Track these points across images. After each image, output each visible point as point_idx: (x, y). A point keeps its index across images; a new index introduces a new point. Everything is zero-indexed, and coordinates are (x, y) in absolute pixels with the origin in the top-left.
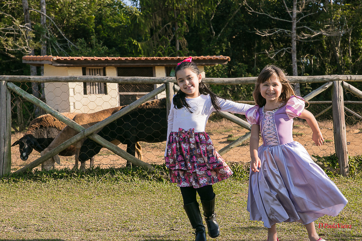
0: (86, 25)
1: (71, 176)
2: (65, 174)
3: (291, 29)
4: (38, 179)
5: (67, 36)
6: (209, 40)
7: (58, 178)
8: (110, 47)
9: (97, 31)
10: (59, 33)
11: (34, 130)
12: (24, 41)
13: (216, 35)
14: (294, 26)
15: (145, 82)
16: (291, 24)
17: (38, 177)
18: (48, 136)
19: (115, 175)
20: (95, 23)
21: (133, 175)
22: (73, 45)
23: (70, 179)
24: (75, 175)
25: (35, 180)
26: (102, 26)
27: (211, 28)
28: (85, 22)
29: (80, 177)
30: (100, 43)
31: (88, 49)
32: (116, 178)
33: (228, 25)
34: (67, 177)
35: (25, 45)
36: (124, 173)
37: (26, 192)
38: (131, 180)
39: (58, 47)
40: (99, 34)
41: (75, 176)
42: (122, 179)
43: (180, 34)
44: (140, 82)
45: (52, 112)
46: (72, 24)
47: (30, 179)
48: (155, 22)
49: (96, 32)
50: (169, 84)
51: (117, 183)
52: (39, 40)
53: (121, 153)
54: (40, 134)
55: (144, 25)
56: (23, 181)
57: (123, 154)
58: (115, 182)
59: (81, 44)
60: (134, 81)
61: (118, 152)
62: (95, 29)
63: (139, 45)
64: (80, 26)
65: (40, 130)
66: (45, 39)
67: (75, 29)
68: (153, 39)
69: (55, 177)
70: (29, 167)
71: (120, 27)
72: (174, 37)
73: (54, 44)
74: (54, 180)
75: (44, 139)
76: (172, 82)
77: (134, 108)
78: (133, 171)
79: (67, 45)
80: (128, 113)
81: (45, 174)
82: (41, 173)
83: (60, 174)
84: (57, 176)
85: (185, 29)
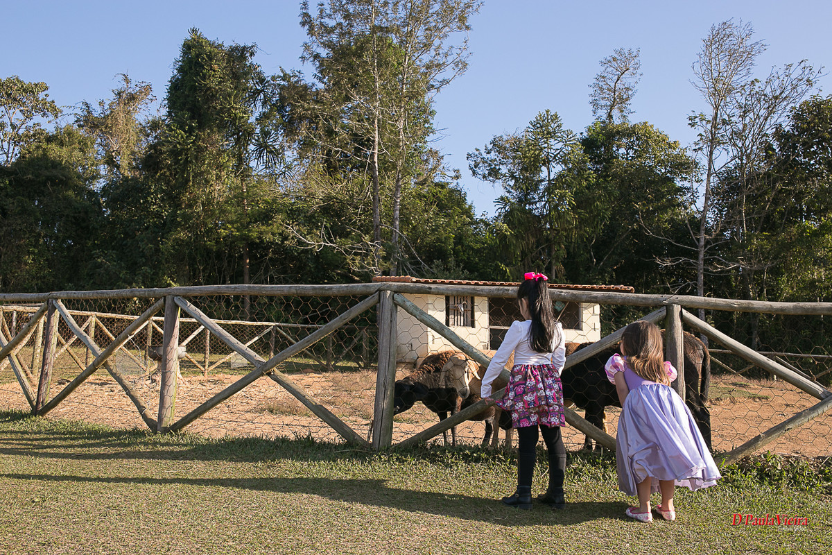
0: (443, 245)
1: (494, 459)
2: (484, 455)
3: (697, 258)
4: (438, 460)
5: (421, 258)
6: (588, 269)
7: (472, 460)
8: (471, 272)
9: (456, 253)
10: (411, 254)
11: (424, 373)
12: (373, 261)
13: (598, 263)
14: (701, 256)
15: (629, 302)
16: (697, 253)
17: (437, 455)
18: (446, 385)
19: (572, 463)
20: (454, 242)
21: (605, 467)
22: (427, 267)
23: (493, 465)
24: (500, 458)
25: (433, 461)
26: (462, 247)
27: (591, 255)
28: (442, 242)
29: (510, 462)
30: (459, 266)
31: (445, 273)
32: (574, 470)
33: (613, 251)
34: (487, 460)
35: (374, 265)
36: (589, 462)
37: (422, 485)
38: (603, 476)
39: (410, 270)
40: (457, 257)
41: (500, 460)
42: (586, 472)
43: (557, 258)
44: (619, 302)
45: (465, 345)
46: (426, 243)
47: (425, 459)
48: (528, 244)
49: (454, 253)
50: (673, 307)
51: (579, 481)
52: (390, 260)
53: (582, 425)
54: (433, 381)
55: (515, 246)
56: (414, 462)
57: (585, 427)
58: (574, 477)
59: (438, 266)
60: (609, 300)
61: (577, 423)
62: (453, 250)
63: (508, 270)
64: (435, 246)
65: (435, 374)
66: (396, 259)
67: (430, 250)
68: (524, 265)
69: (467, 459)
70: (422, 438)
71: (484, 249)
72: (550, 263)
73: (406, 266)
74: (464, 464)
75: (440, 389)
76: (677, 304)
77: (607, 346)
78: (603, 460)
79: (420, 268)
80: (597, 354)
81: (449, 452)
82: (443, 450)
83: (475, 455)
84: (469, 456)
85: (563, 253)
